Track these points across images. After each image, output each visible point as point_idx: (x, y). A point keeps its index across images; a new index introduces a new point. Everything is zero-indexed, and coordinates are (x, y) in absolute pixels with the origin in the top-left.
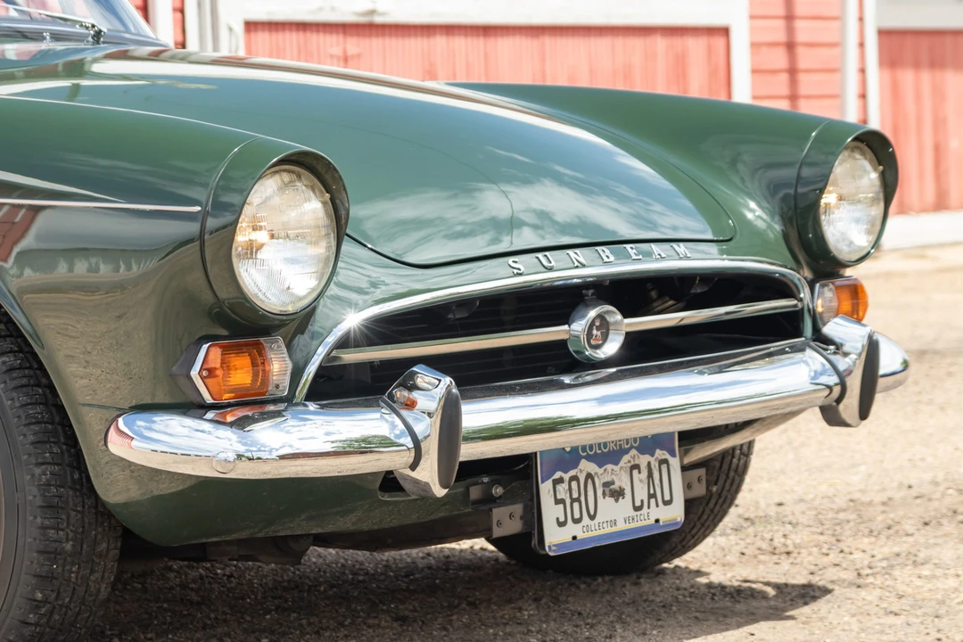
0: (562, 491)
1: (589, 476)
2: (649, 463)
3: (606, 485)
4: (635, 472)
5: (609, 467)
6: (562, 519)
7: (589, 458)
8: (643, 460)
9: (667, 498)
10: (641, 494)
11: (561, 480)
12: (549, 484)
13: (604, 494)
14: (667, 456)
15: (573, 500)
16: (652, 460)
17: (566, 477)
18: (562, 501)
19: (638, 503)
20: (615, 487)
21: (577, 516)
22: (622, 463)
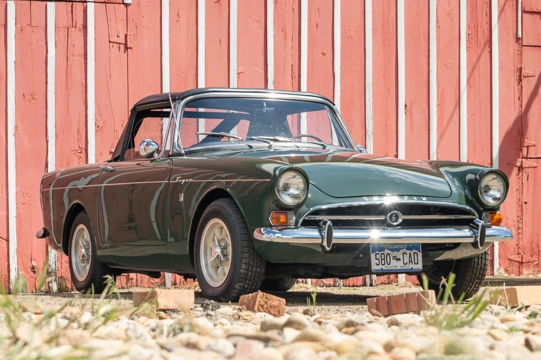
0: (378, 256)
1: (388, 254)
2: (410, 253)
3: (394, 257)
4: (405, 255)
5: (395, 252)
6: (378, 263)
7: (388, 249)
8: (408, 252)
9: (416, 262)
10: (407, 260)
11: (378, 254)
12: (374, 254)
13: (393, 259)
14: (417, 251)
15: (382, 260)
16: (411, 252)
17: (380, 253)
18: (379, 259)
19: (405, 263)
20: (398, 257)
21: (383, 263)
22: (400, 252)
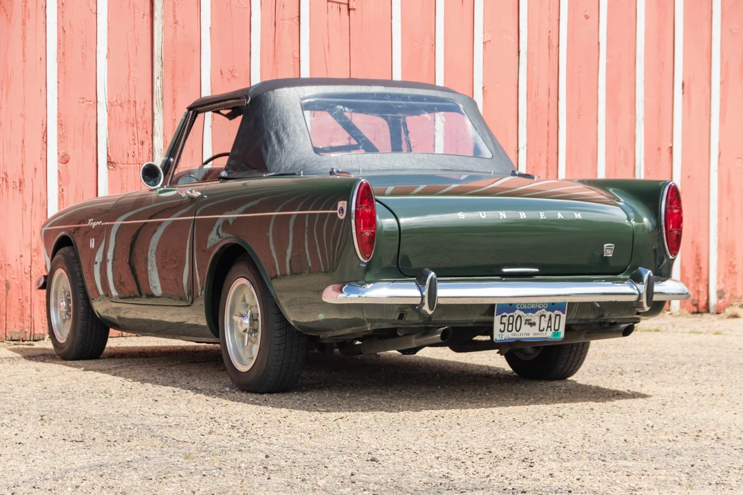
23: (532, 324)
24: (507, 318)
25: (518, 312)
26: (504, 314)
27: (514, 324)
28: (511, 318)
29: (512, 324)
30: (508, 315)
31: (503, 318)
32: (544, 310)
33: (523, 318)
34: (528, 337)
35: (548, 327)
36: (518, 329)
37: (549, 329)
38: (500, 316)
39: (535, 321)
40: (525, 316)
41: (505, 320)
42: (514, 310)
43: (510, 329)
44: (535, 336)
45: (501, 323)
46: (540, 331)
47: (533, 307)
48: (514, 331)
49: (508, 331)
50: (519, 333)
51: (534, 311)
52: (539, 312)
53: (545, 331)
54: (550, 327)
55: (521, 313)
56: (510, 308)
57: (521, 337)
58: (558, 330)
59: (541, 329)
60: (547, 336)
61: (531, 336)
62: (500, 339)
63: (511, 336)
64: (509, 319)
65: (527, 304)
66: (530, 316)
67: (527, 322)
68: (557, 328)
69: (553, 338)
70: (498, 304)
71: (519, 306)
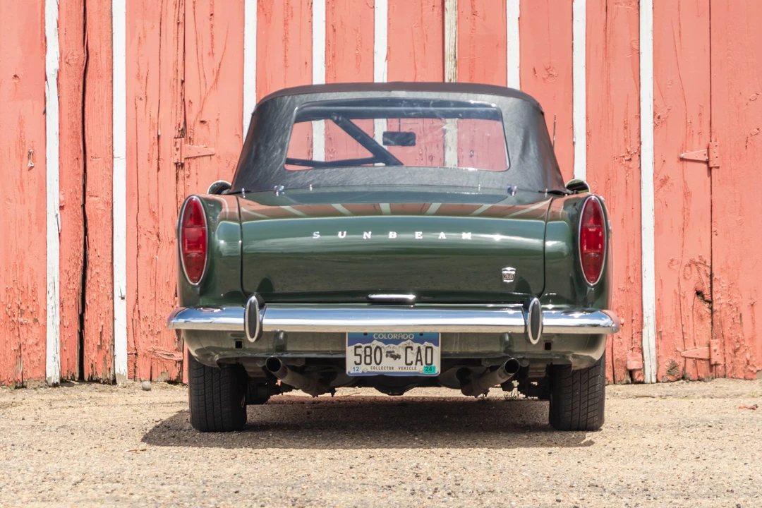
23: (397, 357)
24: (363, 349)
25: (375, 343)
26: (358, 344)
27: (373, 356)
28: (368, 350)
29: (370, 356)
30: (364, 346)
31: (357, 349)
32: (409, 341)
33: (383, 350)
34: (391, 371)
35: (417, 360)
36: (378, 361)
37: (419, 363)
38: (353, 347)
39: (400, 354)
40: (386, 348)
41: (360, 351)
42: (371, 340)
43: (368, 361)
44: (401, 370)
45: (356, 355)
46: (407, 364)
47: (394, 337)
48: (373, 364)
49: (365, 363)
50: (380, 366)
51: (397, 342)
52: (403, 343)
53: (414, 365)
54: (421, 360)
55: (380, 344)
56: (365, 337)
57: (383, 371)
58: (432, 364)
59: (409, 362)
60: (417, 370)
61: (396, 370)
62: (355, 372)
63: (369, 370)
64: (365, 351)
65: (387, 334)
66: (391, 347)
67: (389, 355)
68: (429, 362)
69: (424, 372)
70: (349, 333)
71: (376, 336)
